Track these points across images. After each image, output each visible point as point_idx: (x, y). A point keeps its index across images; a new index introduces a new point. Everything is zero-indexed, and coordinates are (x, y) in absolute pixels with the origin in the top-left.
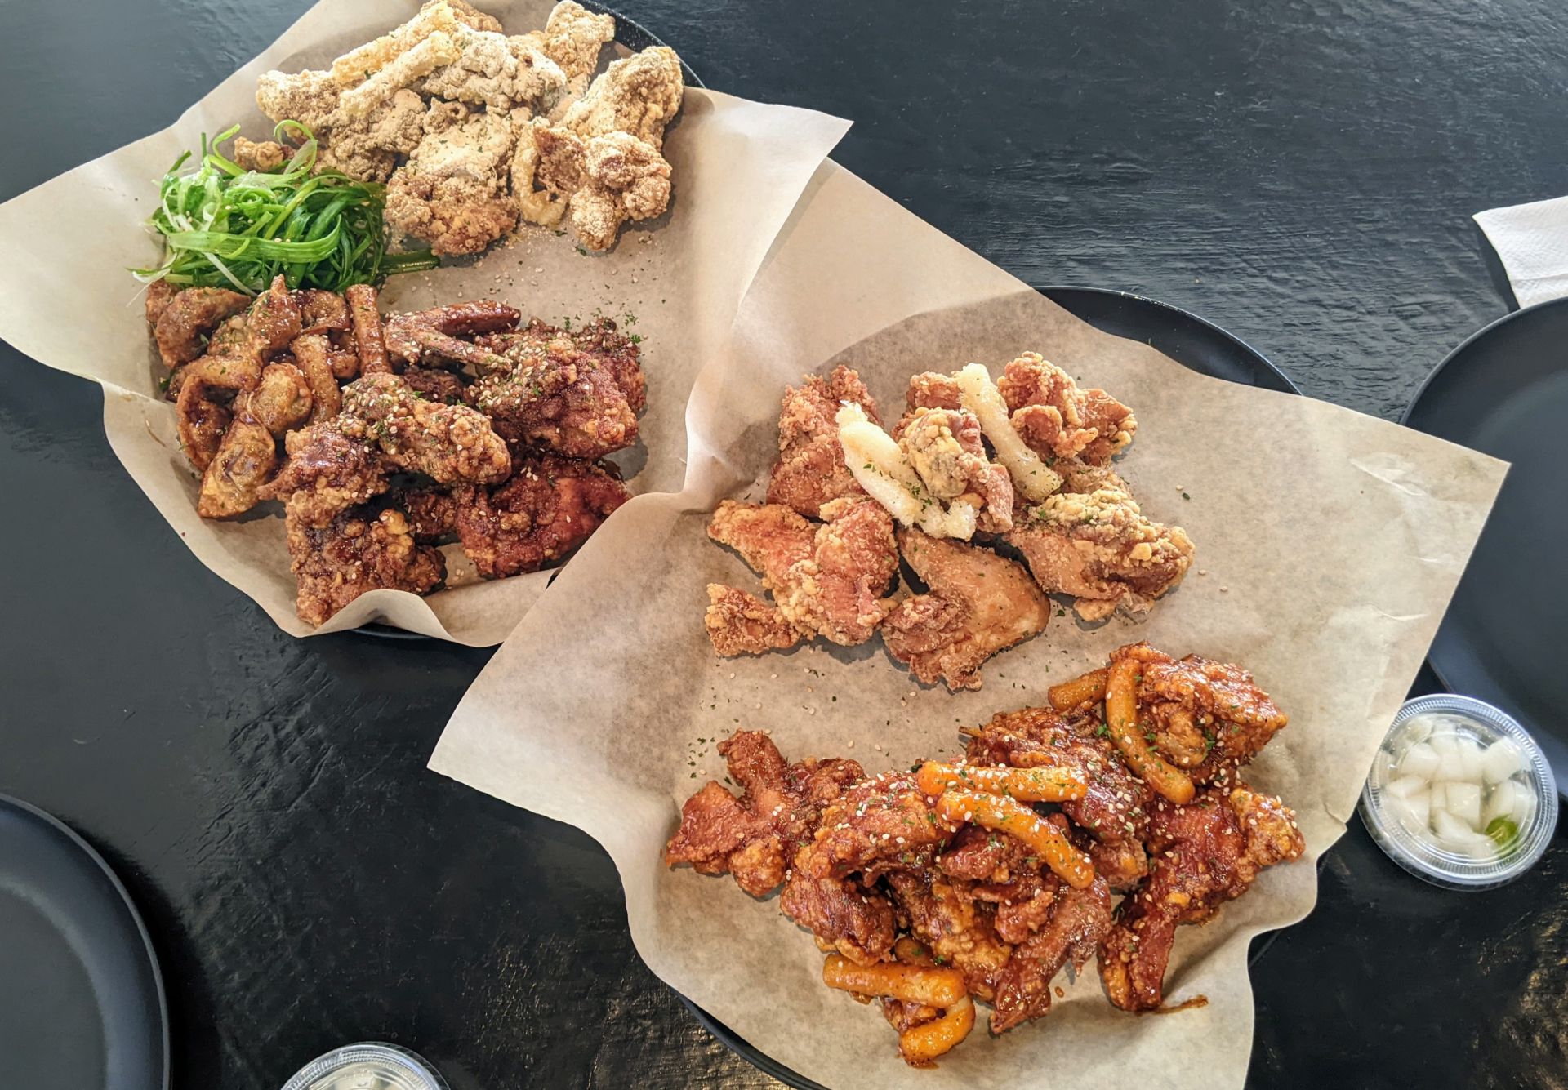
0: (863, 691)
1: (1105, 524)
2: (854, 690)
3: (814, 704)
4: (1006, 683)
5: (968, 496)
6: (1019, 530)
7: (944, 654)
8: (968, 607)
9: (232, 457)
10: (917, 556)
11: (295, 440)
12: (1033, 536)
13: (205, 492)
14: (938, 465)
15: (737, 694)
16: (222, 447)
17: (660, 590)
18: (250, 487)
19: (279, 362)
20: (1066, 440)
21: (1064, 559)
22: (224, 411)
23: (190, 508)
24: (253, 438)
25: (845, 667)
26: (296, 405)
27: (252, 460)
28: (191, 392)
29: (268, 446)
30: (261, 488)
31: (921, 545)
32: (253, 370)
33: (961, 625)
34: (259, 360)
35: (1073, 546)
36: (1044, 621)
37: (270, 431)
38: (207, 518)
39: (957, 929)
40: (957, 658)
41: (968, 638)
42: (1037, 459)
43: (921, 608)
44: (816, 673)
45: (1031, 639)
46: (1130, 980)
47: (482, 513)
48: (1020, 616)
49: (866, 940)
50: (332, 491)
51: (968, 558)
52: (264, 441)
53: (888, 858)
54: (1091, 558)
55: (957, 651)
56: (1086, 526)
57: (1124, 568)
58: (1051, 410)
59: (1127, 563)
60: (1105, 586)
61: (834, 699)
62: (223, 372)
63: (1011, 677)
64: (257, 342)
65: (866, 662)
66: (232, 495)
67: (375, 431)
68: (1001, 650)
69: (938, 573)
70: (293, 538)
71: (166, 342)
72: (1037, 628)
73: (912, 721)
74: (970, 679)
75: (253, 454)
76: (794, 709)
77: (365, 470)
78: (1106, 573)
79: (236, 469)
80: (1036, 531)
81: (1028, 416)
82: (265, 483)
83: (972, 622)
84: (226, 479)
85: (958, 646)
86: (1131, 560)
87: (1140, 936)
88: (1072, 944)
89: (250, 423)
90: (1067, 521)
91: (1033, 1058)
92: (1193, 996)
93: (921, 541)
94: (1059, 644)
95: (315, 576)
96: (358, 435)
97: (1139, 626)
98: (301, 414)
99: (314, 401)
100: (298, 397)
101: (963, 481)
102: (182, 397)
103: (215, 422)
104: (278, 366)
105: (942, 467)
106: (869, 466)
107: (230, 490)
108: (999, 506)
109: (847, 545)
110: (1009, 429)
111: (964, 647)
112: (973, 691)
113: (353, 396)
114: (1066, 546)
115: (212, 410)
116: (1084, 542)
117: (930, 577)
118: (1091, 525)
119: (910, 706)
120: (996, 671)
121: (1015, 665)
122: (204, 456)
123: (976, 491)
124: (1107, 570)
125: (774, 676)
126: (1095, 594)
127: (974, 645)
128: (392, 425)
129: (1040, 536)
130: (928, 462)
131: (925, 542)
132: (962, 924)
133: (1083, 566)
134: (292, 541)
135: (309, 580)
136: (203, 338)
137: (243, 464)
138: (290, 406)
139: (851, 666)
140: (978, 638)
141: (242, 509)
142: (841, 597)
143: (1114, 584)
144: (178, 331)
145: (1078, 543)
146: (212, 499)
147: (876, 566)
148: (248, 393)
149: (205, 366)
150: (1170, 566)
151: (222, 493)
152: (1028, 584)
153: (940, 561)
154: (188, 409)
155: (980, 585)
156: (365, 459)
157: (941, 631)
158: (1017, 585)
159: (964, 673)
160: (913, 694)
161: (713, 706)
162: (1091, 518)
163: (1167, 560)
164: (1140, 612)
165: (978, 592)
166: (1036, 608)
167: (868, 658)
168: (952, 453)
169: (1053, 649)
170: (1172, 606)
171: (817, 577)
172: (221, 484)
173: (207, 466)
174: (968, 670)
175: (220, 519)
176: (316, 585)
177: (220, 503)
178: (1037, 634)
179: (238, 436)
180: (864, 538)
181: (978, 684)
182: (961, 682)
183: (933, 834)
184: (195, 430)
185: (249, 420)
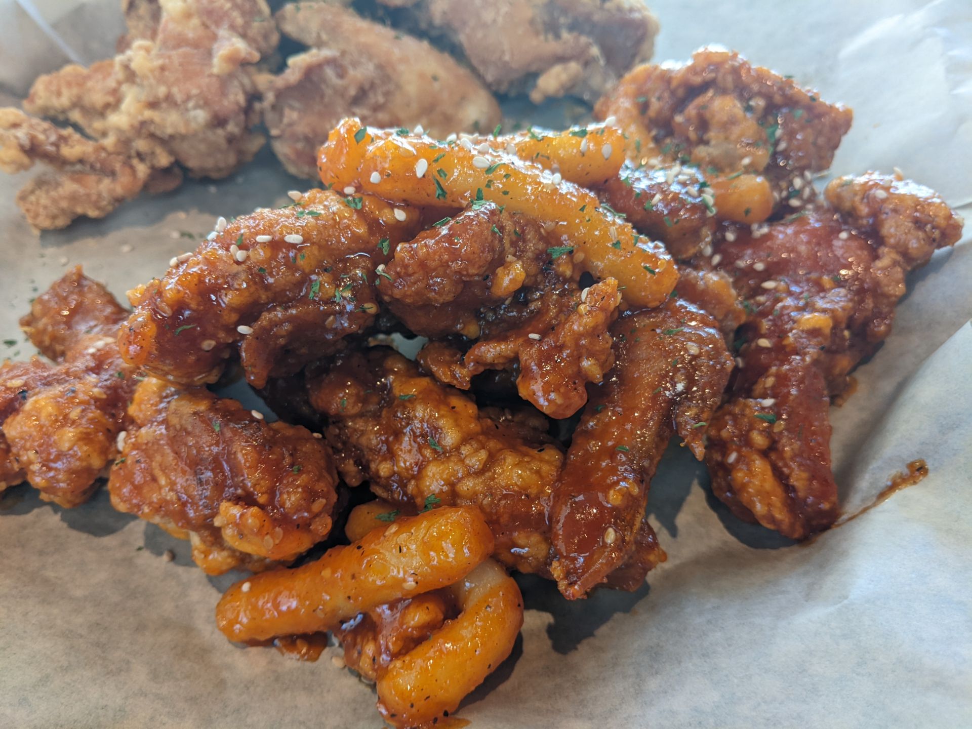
8: (387, 76)
10: (301, 15)
33: (381, 99)
39: (450, 437)
46: (781, 477)
48: (464, 98)
49: (272, 492)
53: (281, 298)
83: (397, 99)
87: (773, 396)
88: (672, 402)
91: (655, 654)
92: (900, 469)
132: (457, 424)
153: (336, 15)
155: (397, 46)
165: (397, 53)
166: (482, 93)
183: (361, 230)
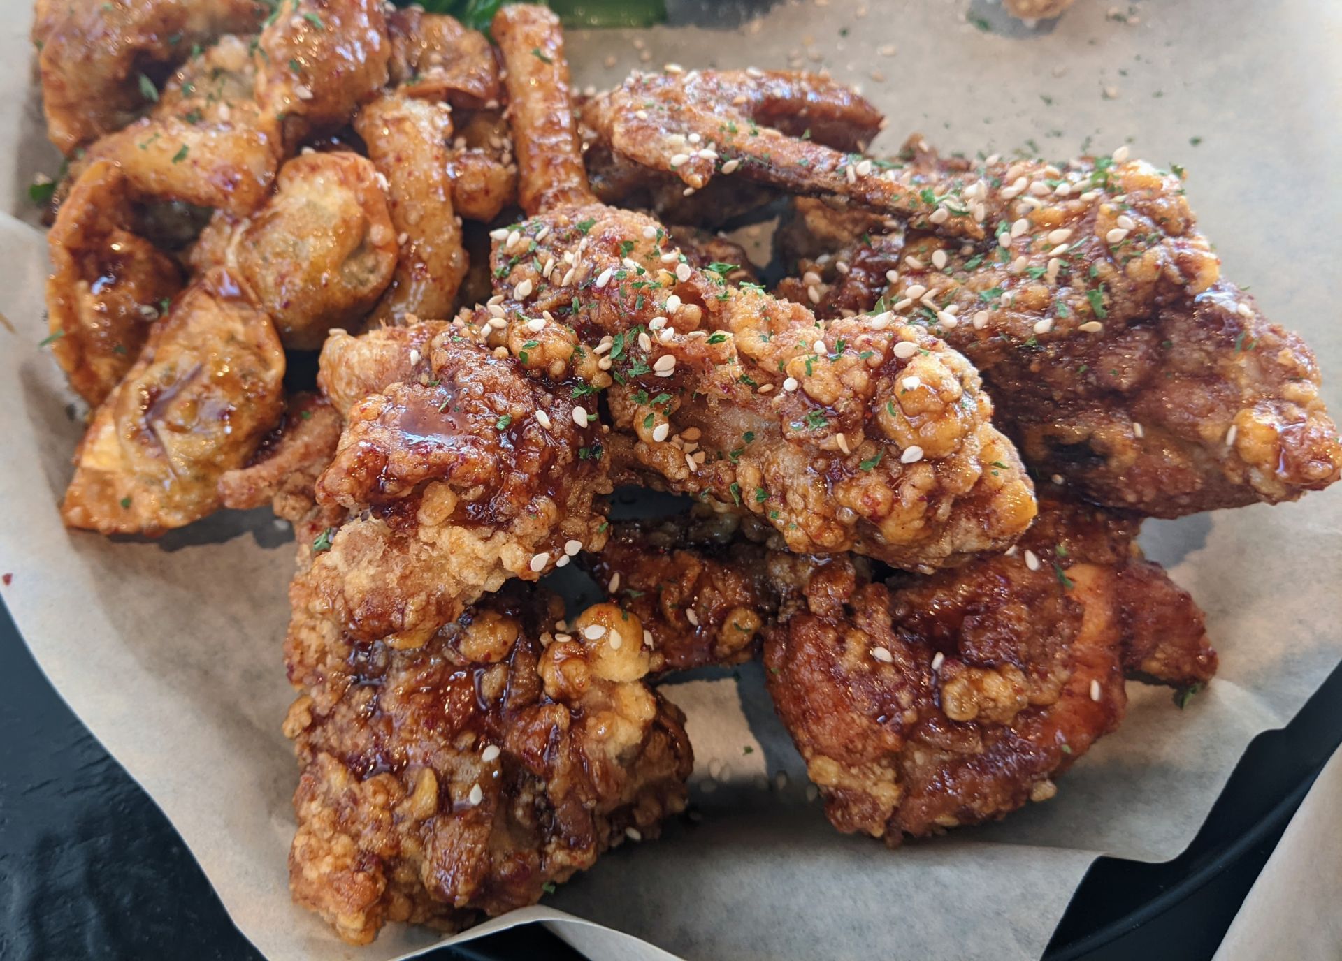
9: (169, 380)
11: (354, 358)
13: (88, 462)
16: (149, 351)
18: (206, 469)
19: (324, 148)
22: (167, 264)
23: (45, 498)
24: (231, 338)
26: (354, 267)
27: (220, 400)
28: (93, 200)
29: (265, 363)
30: (233, 477)
32: (257, 165)
34: (277, 138)
37: (277, 326)
38: (82, 532)
47: (881, 654)
50: (468, 540)
52: (258, 350)
62: (181, 156)
64: (280, 90)
66: (153, 481)
67: (605, 363)
70: (304, 634)
71: (60, 87)
75: (223, 382)
77: (565, 481)
79: (176, 415)
82: (246, 464)
84: (144, 436)
89: (230, 299)
95: (356, 768)
96: (558, 367)
98: (365, 290)
99: (402, 264)
100: (362, 247)
102: (70, 212)
103: (142, 288)
104: (323, 157)
107: (153, 468)
113: (528, 256)
115: (140, 255)
122: (103, 367)
128: (663, 350)
134: (299, 644)
135: (336, 779)
136: (147, 86)
137: (195, 404)
138: (339, 266)
141: (176, 519)
144: (88, 58)
146: (103, 481)
148: (236, 223)
149: (138, 141)
151: (130, 472)
154: (77, 242)
156: (575, 448)
172: (132, 448)
173: (104, 394)
175: (116, 537)
176: (355, 801)
177: (121, 496)
179: (193, 327)
184: (91, 299)
185: (229, 288)
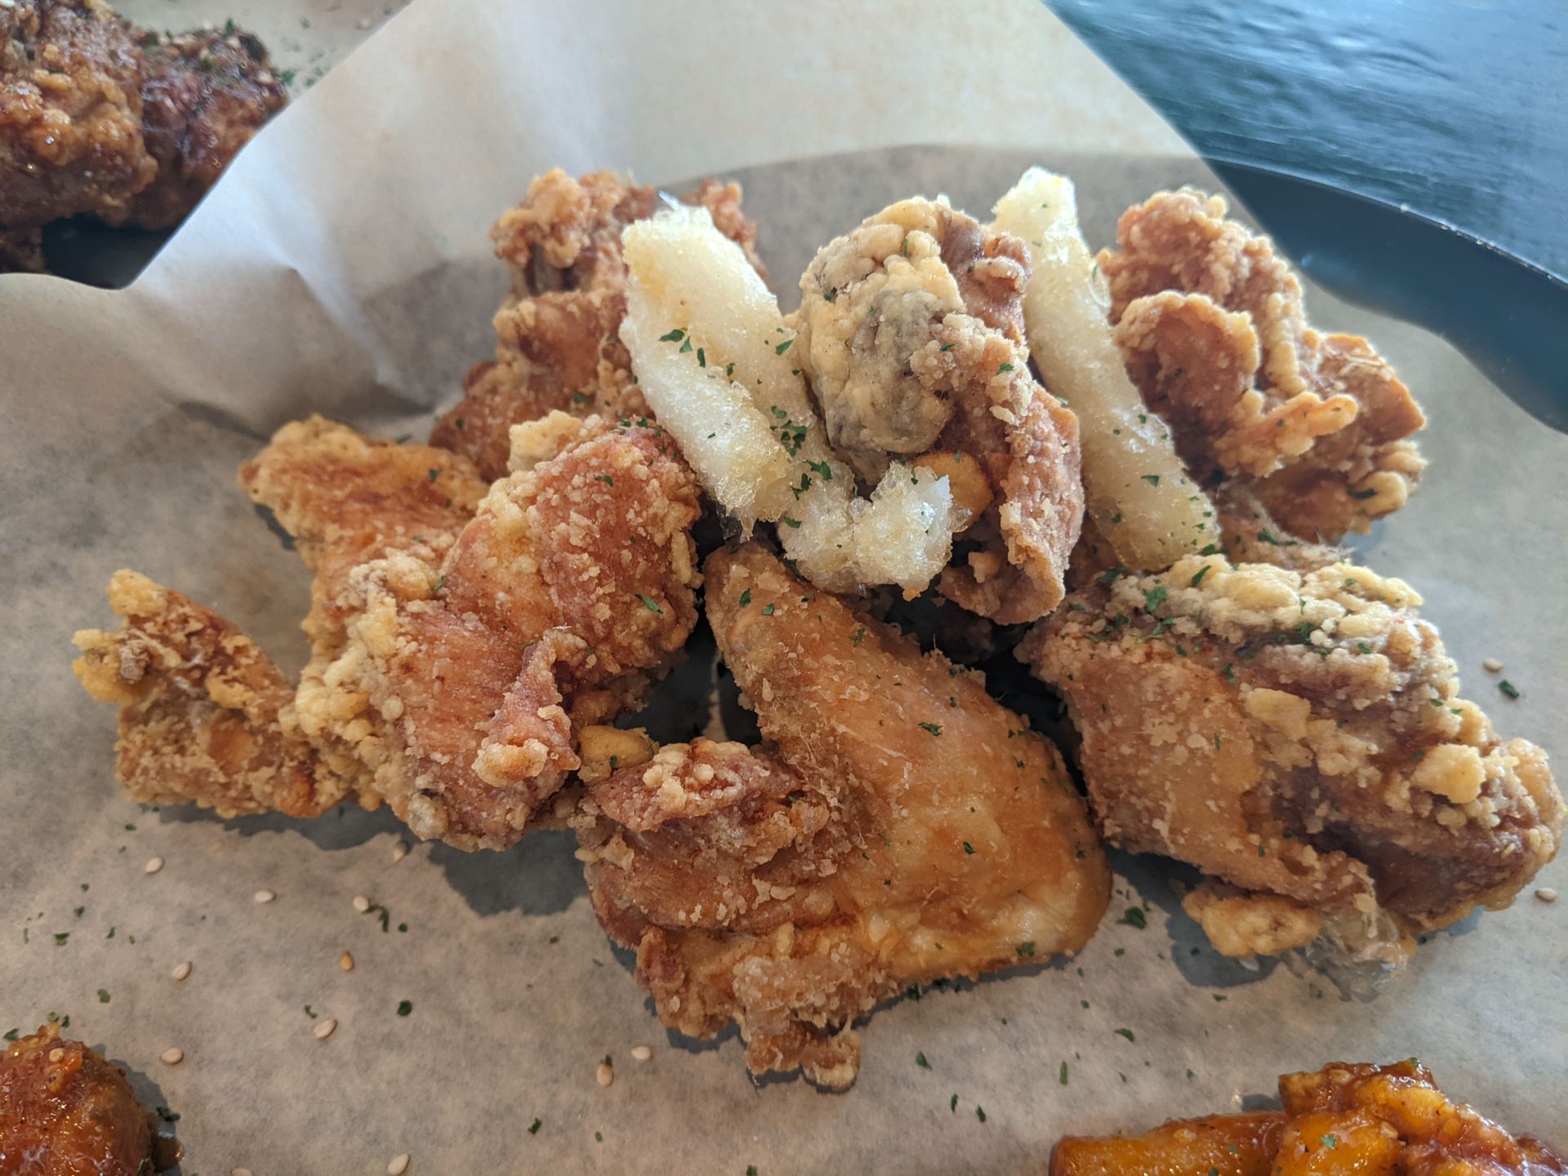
0: (500, 1007)
1: (1362, 649)
2: (472, 998)
3: (342, 1007)
4: (932, 1090)
5: (945, 460)
6: (1074, 628)
7: (754, 952)
8: (866, 818)
10: (746, 619)
12: (1115, 651)
14: (875, 330)
15: (140, 919)
17: (38, 580)
20: (1259, 416)
21: (1199, 742)
25: (473, 923)
31: (766, 593)
33: (829, 869)
35: (1239, 706)
36: (1087, 923)
40: (789, 975)
41: (844, 917)
42: (1169, 445)
43: (706, 772)
44: (385, 919)
45: (1034, 970)
48: (1018, 894)
51: (902, 673)
54: (1289, 756)
55: (797, 953)
56: (1293, 649)
57: (1386, 810)
58: (1239, 322)
59: (1398, 796)
60: (1309, 856)
61: (405, 1008)
63: (949, 1073)
65: (540, 922)
68: (940, 984)
69: (794, 686)
72: (1064, 942)
73: (611, 1142)
74: (821, 1051)
76: (278, 1008)
78: (1320, 816)
80: (1128, 641)
81: (1170, 320)
83: (870, 867)
85: (806, 940)
86: (1415, 790)
90: (1235, 624)
93: (771, 581)
94: (1115, 1005)
97: (1357, 1007)
101: (940, 395)
105: (885, 338)
106: (676, 335)
108: (1037, 514)
109: (536, 530)
110: (1108, 343)
111: (825, 944)
112: (825, 1090)
114: (1218, 698)
116: (1279, 695)
117: (767, 692)
118: (1311, 646)
119: (620, 1087)
120: (911, 1044)
121: (972, 1037)
123: (972, 449)
124: (1322, 810)
125: (263, 897)
126: (1272, 873)
127: (859, 947)
129: (1137, 656)
130: (846, 323)
131: (784, 587)
133: (1256, 774)
139: (493, 923)
140: (876, 929)
142: (463, 681)
143: (1338, 858)
145: (1259, 698)
147: (604, 612)
150: (1509, 842)
152: (1066, 803)
153: (814, 650)
155: (916, 756)
157: (761, 871)
158: (1031, 794)
159: (807, 1028)
160: (640, 1054)
161: (62, 938)
162: (1313, 626)
163: (1506, 820)
164: (1376, 967)
165: (907, 777)
166: (1073, 878)
167: (549, 910)
168: (929, 298)
169: (1096, 1018)
170: (1455, 969)
171: (414, 606)
174: (820, 1022)
178: (1058, 960)
180: (591, 513)
181: (841, 1074)
182: (789, 1055)
